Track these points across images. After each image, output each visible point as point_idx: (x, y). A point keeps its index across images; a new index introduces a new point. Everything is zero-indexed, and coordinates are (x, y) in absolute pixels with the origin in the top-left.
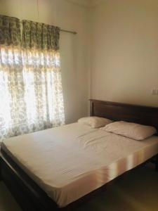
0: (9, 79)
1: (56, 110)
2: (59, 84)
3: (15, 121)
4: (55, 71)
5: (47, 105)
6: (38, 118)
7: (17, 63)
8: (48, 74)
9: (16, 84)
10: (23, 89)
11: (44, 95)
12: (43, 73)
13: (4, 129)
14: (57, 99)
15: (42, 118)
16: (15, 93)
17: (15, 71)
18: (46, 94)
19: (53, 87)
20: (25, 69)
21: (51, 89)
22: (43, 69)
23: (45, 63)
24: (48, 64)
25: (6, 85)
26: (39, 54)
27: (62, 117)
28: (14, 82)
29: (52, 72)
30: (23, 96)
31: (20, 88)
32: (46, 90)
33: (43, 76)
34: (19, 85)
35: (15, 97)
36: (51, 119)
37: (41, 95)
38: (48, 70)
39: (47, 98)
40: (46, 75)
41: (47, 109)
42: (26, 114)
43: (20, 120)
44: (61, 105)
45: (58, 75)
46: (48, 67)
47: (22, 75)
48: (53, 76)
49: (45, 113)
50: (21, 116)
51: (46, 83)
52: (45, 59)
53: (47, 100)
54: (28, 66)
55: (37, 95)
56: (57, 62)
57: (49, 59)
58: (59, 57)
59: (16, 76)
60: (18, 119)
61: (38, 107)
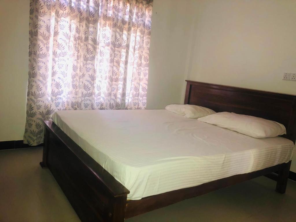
0: (78, 30)
1: (136, 89)
2: (145, 53)
4: (142, 32)
5: (125, 80)
6: (110, 94)
7: (91, 9)
8: (132, 35)
9: (87, 39)
10: (95, 49)
11: (122, 65)
12: (125, 32)
13: (60, 101)
14: (139, 74)
15: (115, 95)
16: (82, 53)
17: (87, 19)
18: (126, 63)
19: (137, 55)
20: (101, 21)
21: (133, 58)
22: (126, 26)
23: (130, 18)
24: (134, 20)
25: (72, 39)
26: (124, 4)
27: (143, 101)
28: (83, 37)
29: (138, 33)
30: (93, 58)
31: (90, 47)
32: (127, 57)
33: (125, 37)
34: (90, 42)
35: (82, 59)
36: (126, 101)
37: (118, 63)
38: (133, 29)
39: (126, 68)
40: (129, 35)
41: (125, 85)
42: (92, 85)
43: (85, 92)
44: (144, 84)
45: (146, 39)
46: (134, 25)
47: (96, 28)
48: (138, 38)
49: (120, 91)
50: (85, 87)
51: (128, 46)
52: (131, 12)
53: (125, 72)
54: (106, 17)
55: (112, 61)
56: (147, 20)
57: (137, 14)
58: (151, 13)
59: (87, 27)
60: (81, 91)
61: (112, 80)
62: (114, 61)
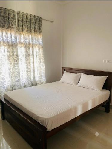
0: (8, 52)
1: (40, 74)
2: (42, 56)
3: (12, 80)
4: (39, 48)
5: (34, 71)
6: (28, 78)
7: (13, 41)
8: (34, 49)
9: (13, 55)
10: (18, 59)
11: (32, 64)
12: (31, 48)
13: (5, 86)
14: (40, 67)
15: (30, 79)
16: (12, 62)
17: (12, 46)
18: (33, 63)
19: (38, 58)
20: (19, 45)
21: (36, 60)
22: (31, 46)
23: (32, 42)
24: (34, 42)
25: (6, 56)
26: (29, 36)
27: (44, 79)
28: (11, 54)
29: (37, 48)
30: (18, 63)
31: (15, 58)
32: (33, 60)
33: (31, 50)
34: (15, 56)
35: (12, 64)
36: (36, 80)
38: (34, 46)
39: (34, 65)
40: (33, 49)
41: (34, 73)
42: (19, 76)
43: (16, 80)
44: (43, 71)
45: (41, 50)
46: (35, 44)
47: (17, 49)
48: (37, 50)
49: (32, 76)
50: (16, 77)
51: (33, 55)
52: (32, 39)
53: (34, 67)
54: (21, 43)
55: (27, 63)
56: (41, 41)
57: (35, 39)
58: (42, 38)
59: (13, 49)
60: (14, 79)
61: (28, 71)
62: (28, 63)
